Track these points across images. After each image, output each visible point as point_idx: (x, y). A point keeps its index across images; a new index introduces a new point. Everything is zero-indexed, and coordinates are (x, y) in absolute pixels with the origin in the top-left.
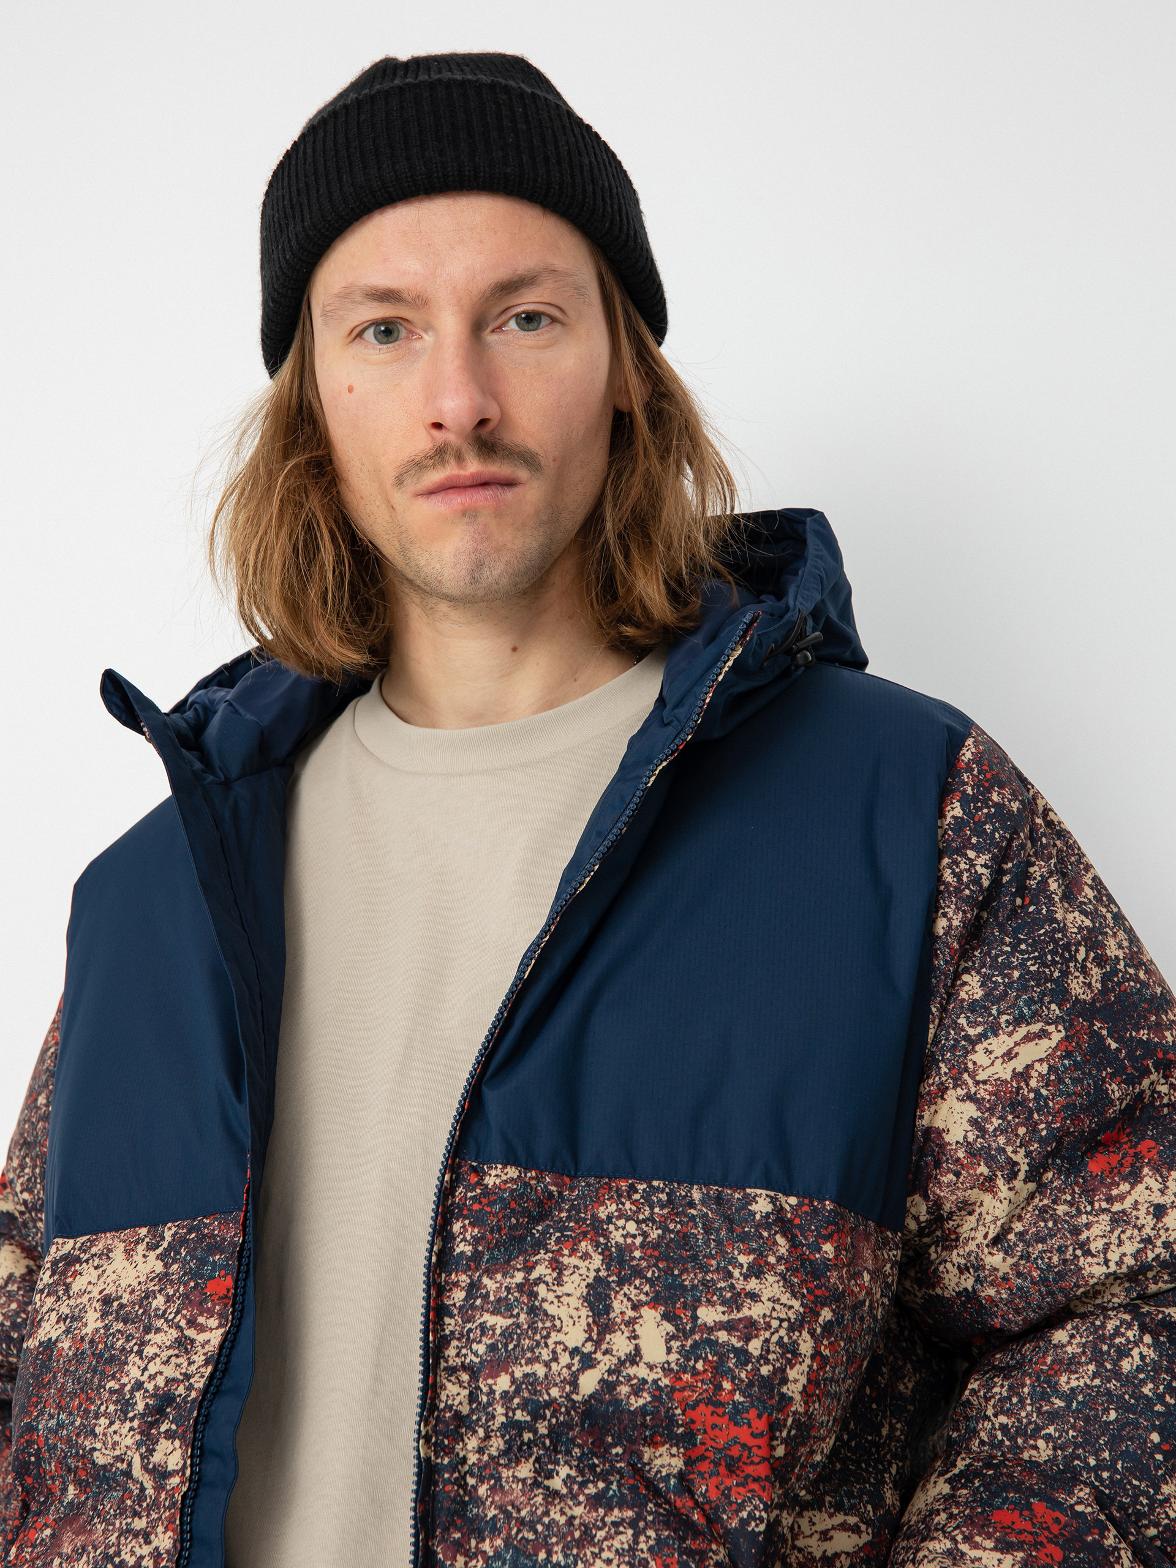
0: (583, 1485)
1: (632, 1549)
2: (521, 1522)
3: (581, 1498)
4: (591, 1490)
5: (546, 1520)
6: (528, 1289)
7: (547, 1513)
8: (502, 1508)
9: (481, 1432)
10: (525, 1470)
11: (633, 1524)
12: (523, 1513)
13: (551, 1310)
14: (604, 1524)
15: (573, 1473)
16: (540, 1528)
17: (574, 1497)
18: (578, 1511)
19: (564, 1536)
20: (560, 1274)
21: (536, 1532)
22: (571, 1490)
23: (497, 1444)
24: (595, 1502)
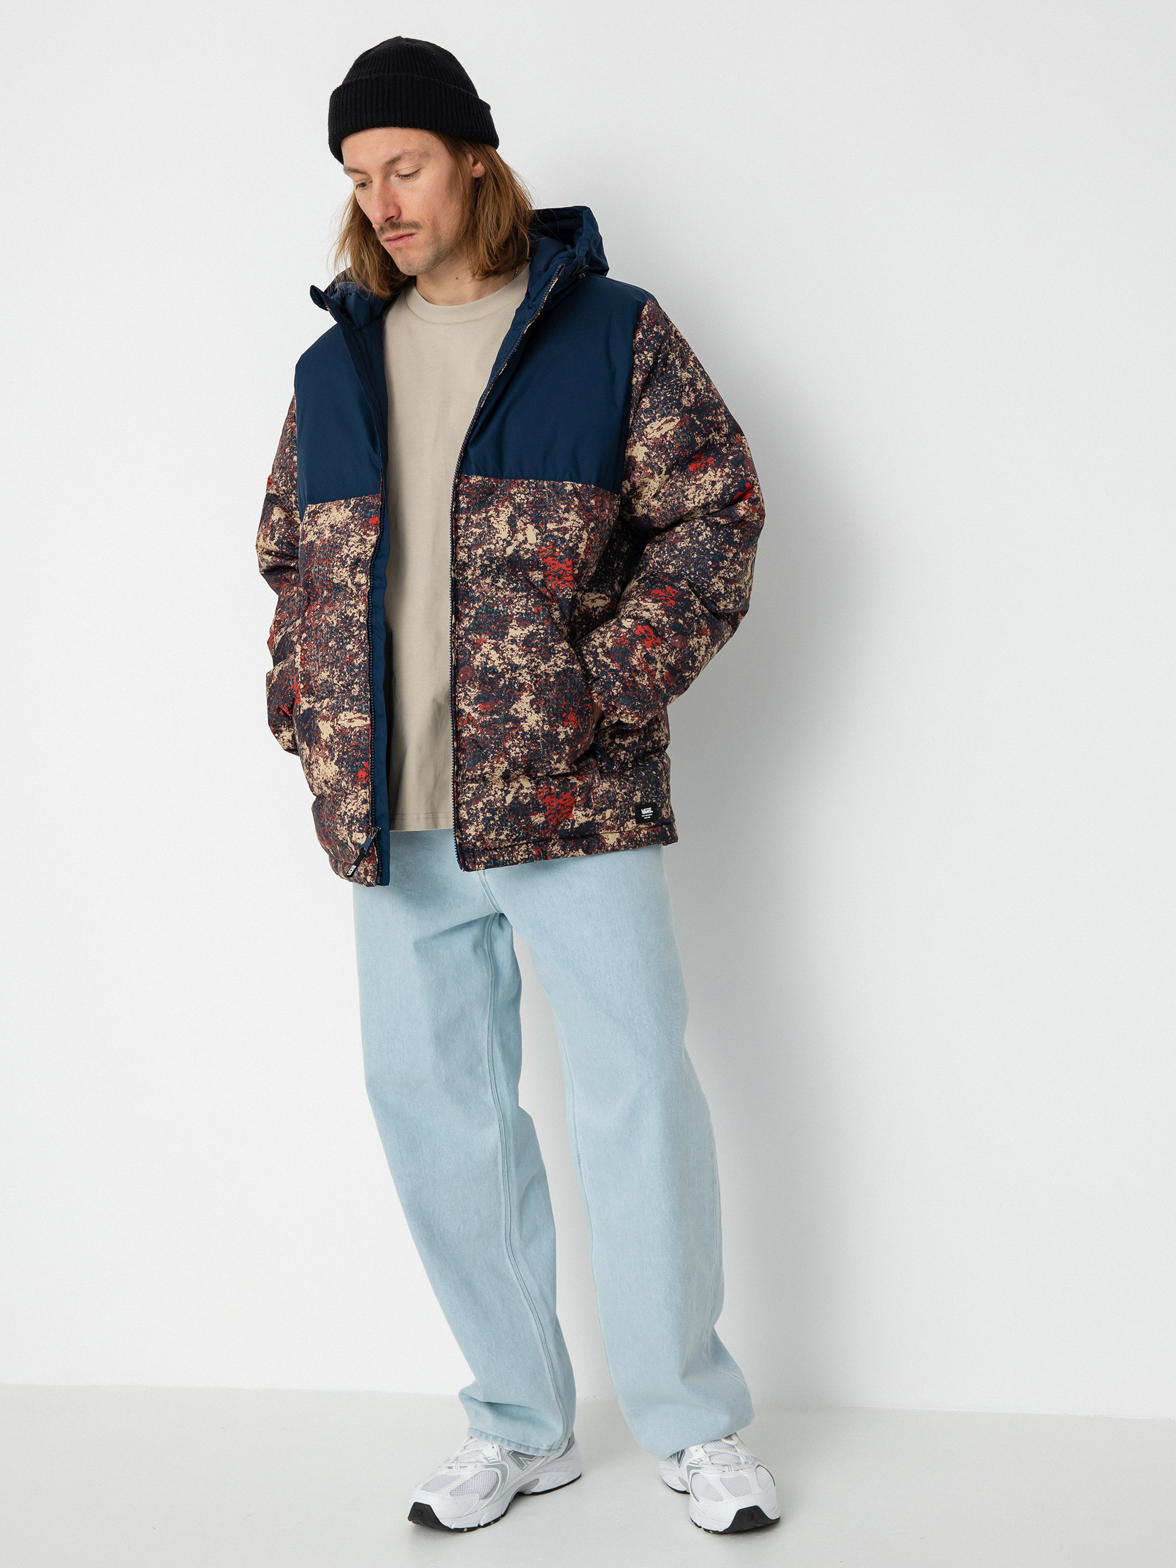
0: (509, 585)
1: (526, 605)
2: (488, 597)
3: (508, 589)
4: (511, 586)
5: (497, 596)
6: (487, 519)
7: (497, 594)
8: (481, 593)
9: (473, 568)
10: (489, 580)
11: (526, 597)
12: (489, 594)
13: (495, 526)
14: (517, 597)
15: (505, 581)
16: (494, 599)
17: (506, 589)
18: (507, 593)
19: (503, 601)
20: (498, 514)
21: (493, 600)
22: (504, 587)
23: (478, 572)
24: (513, 590)
